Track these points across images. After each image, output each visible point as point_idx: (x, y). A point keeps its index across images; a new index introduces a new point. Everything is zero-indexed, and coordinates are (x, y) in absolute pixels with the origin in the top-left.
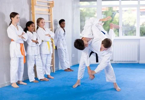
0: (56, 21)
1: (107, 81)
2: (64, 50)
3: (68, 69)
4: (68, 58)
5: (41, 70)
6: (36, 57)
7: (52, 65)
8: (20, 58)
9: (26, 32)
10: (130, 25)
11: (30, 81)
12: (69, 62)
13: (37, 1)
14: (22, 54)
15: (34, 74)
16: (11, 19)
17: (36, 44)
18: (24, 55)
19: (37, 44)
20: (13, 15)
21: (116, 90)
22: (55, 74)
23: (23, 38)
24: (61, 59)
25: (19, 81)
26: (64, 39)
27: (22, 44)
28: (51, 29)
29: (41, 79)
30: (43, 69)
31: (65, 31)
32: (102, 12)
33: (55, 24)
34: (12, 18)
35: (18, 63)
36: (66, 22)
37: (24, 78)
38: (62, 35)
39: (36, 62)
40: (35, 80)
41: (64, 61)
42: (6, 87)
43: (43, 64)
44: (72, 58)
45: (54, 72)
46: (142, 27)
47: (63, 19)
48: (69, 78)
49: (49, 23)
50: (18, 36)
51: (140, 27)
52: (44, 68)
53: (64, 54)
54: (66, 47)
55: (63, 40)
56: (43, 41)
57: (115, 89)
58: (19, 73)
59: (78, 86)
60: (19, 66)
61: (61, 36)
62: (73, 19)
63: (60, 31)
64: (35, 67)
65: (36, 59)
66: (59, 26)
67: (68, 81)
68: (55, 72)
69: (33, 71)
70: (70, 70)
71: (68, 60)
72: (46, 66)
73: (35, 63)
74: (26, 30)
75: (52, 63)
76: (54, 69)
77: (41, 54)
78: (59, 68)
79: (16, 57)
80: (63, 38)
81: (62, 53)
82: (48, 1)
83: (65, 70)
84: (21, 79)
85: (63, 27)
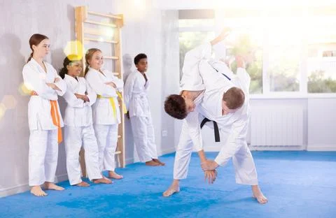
0: (127, 59)
1: (238, 181)
2: (144, 118)
3: (153, 160)
4: (154, 138)
5: (96, 160)
6: (85, 131)
7: (120, 152)
8: (49, 132)
9: (63, 77)
10: (287, 76)
11: (72, 184)
12: (155, 147)
13: (89, 13)
14: (55, 123)
15: (79, 169)
16: (31, 47)
17: (85, 102)
18: (59, 126)
19: (87, 102)
20: (37, 39)
21: (258, 202)
22: (126, 170)
23: (56, 88)
24: (138, 138)
25: (47, 183)
26: (145, 97)
27: (55, 101)
28: (117, 74)
29: (94, 180)
30: (99, 158)
31: (146, 80)
32: (227, 50)
33: (127, 64)
34: (33, 46)
35: (46, 142)
36: (149, 60)
37: (58, 178)
38: (141, 88)
39: (86, 142)
40: (81, 181)
41: (145, 143)
42: (20, 194)
43: (100, 147)
44: (163, 137)
45: (124, 167)
46: (311, 79)
47: (143, 53)
48: (155, 179)
49: (114, 61)
50: (47, 84)
51: (308, 80)
52: (102, 155)
53: (145, 128)
54: (149, 114)
55: (142, 97)
56: (98, 96)
57: (255, 200)
58: (46, 164)
59: (175, 193)
60: (47, 149)
61: (140, 90)
62: (165, 56)
63: (136, 79)
64: (82, 153)
65: (85, 135)
66: (134, 67)
67: (153, 184)
68: (126, 166)
69: (78, 161)
70: (156, 163)
71: (154, 141)
72: (105, 152)
73: (83, 144)
74: (63, 73)
75: (119, 147)
76: (124, 160)
77: (94, 124)
78: (133, 160)
79: (42, 130)
80: (143, 93)
81: (140, 125)
82: (110, 14)
83: (148, 163)
84: (52, 178)
85: (142, 70)
